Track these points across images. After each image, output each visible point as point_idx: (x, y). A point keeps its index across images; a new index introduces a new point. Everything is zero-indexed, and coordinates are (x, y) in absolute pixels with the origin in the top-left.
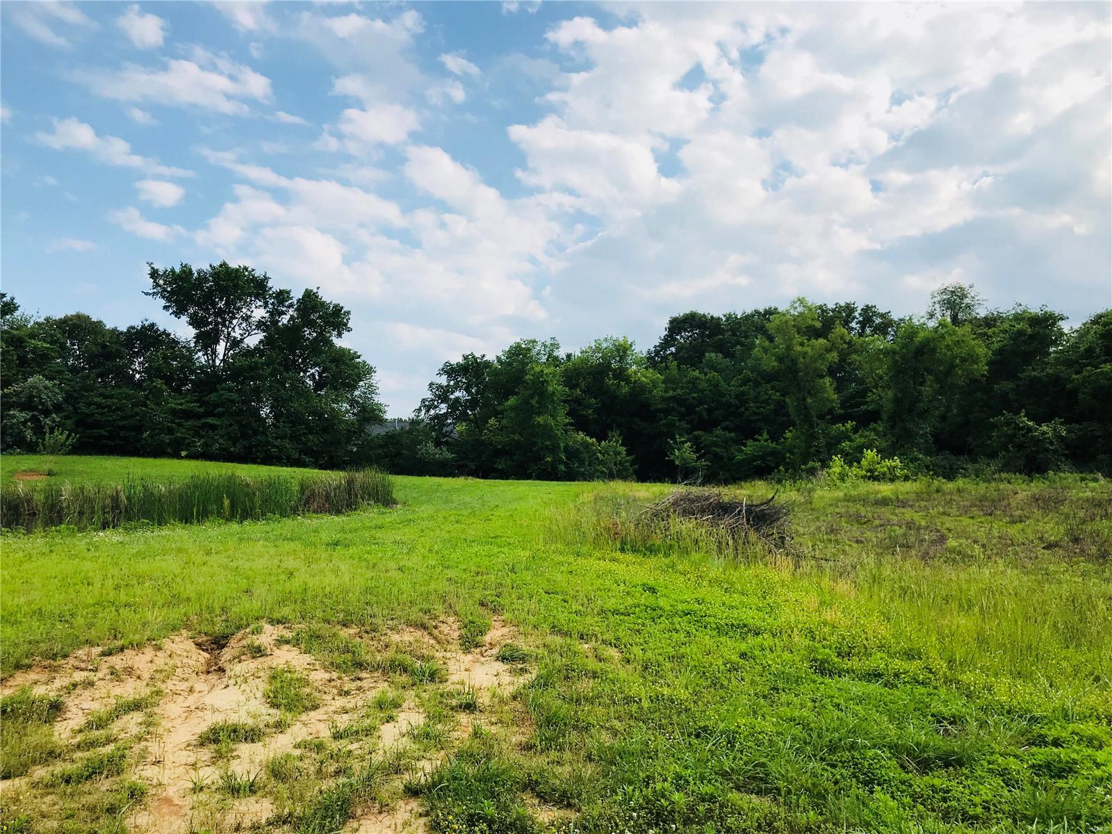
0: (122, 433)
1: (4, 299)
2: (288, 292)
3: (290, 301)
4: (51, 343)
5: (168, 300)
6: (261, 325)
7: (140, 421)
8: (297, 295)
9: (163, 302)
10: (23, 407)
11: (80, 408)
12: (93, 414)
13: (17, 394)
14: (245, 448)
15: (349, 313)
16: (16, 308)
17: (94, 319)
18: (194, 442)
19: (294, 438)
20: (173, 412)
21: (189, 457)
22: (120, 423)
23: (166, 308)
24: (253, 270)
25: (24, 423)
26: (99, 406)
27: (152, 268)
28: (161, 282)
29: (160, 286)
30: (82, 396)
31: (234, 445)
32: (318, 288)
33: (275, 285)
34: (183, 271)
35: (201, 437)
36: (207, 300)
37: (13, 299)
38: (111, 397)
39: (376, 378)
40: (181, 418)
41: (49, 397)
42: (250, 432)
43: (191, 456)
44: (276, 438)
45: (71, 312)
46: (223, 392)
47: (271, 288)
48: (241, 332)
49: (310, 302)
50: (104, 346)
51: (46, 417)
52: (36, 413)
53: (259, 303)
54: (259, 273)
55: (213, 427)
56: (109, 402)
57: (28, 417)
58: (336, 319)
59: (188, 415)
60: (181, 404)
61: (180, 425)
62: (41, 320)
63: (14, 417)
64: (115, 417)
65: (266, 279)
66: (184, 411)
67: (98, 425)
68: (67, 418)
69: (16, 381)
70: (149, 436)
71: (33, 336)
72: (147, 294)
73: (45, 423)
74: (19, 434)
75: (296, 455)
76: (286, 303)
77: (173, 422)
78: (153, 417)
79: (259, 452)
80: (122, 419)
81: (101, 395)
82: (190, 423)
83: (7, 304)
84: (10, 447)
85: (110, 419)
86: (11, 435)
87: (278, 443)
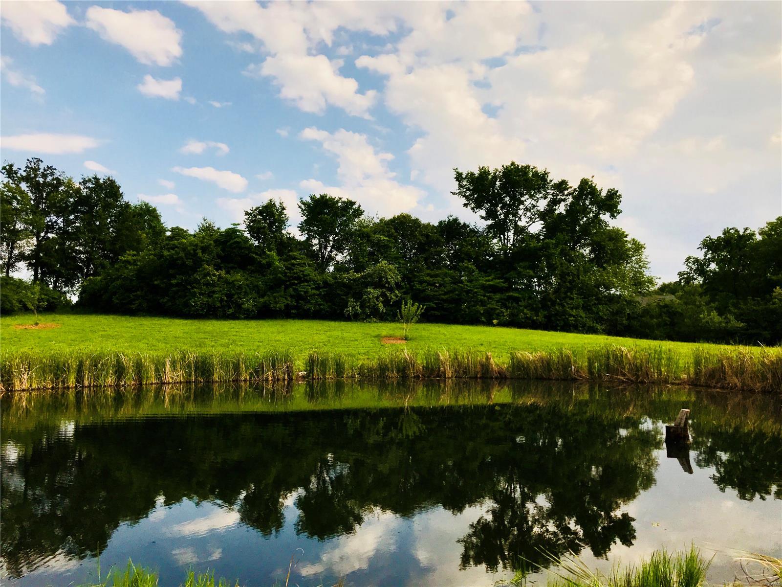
0: (445, 305)
1: (354, 207)
2: (567, 183)
3: (568, 190)
4: (388, 236)
5: (467, 198)
6: (542, 216)
7: (458, 295)
8: (574, 184)
9: (464, 201)
10: (376, 286)
11: (414, 285)
12: (424, 291)
13: (370, 275)
14: (545, 317)
15: (620, 196)
16: (361, 213)
17: (413, 217)
18: (502, 312)
19: (586, 308)
20: (483, 287)
21: (499, 325)
22: (445, 297)
23: (465, 205)
24: (534, 167)
25: (377, 298)
26: (428, 283)
27: (457, 173)
28: (464, 183)
29: (463, 187)
30: (415, 276)
31: (537, 314)
32: (593, 177)
33: (554, 178)
34: (481, 174)
35: (507, 308)
37: (359, 206)
38: (436, 276)
39: (647, 254)
40: (490, 292)
41: (392, 277)
42: (549, 303)
43: (502, 324)
44: (572, 309)
45: (397, 214)
46: (522, 269)
47: (551, 181)
48: (528, 220)
49: (586, 188)
51: (391, 293)
52: (384, 290)
53: (541, 195)
54: (540, 170)
55: (517, 300)
56: (435, 280)
57: (380, 293)
58: (610, 203)
59: (494, 289)
60: (489, 281)
61: (489, 298)
62: (379, 220)
63: (370, 293)
64: (441, 292)
65: (545, 174)
66: (491, 286)
68: (406, 294)
69: (367, 266)
70: (467, 307)
71: (374, 232)
72: (454, 194)
73: (392, 298)
74: (374, 306)
75: (590, 323)
76: (566, 192)
77: (484, 296)
78: (468, 292)
79: (559, 320)
80: (446, 294)
81: (428, 275)
82: (498, 296)
83: (355, 210)
84: (368, 316)
85: (437, 293)
86: (368, 307)
87: (574, 312)
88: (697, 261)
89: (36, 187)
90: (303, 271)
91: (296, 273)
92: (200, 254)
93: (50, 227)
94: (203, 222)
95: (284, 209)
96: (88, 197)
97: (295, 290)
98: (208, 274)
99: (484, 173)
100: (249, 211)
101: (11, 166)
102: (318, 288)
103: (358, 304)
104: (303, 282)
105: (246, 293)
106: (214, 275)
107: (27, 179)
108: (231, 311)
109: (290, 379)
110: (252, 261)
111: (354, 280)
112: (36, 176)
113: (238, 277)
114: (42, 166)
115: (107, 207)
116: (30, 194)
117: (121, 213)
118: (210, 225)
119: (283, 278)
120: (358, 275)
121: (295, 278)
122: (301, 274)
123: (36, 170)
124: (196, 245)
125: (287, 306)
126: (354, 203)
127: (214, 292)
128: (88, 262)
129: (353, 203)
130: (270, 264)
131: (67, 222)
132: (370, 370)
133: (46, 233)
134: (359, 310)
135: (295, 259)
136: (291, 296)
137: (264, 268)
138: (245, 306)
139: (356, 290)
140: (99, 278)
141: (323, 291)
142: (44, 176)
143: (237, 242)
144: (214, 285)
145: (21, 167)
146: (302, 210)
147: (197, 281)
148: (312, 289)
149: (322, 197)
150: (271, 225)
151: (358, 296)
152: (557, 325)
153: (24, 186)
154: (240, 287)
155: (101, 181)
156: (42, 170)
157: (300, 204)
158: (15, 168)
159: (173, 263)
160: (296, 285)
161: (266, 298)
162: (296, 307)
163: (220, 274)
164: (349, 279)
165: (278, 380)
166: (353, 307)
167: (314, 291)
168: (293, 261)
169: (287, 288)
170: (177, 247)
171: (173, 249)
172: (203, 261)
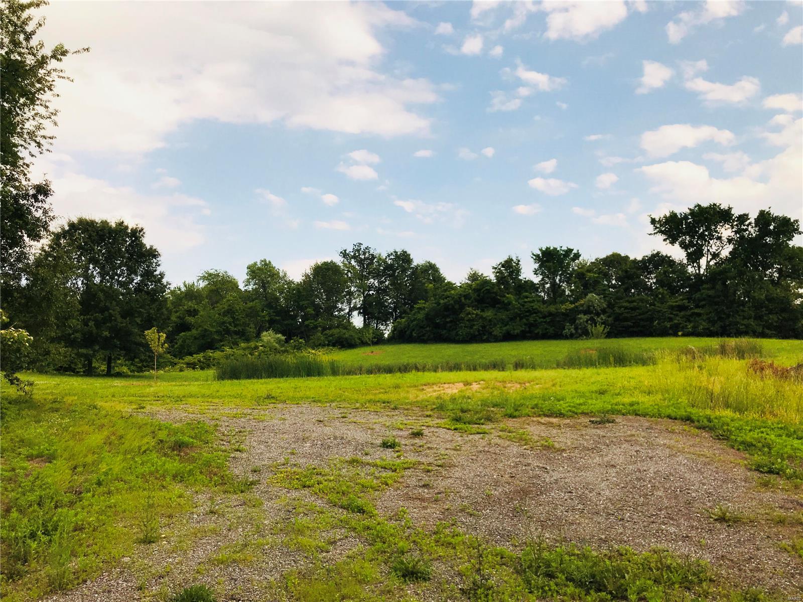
0: (642, 323)
1: (573, 252)
2: (747, 215)
3: (748, 221)
4: (599, 273)
5: (665, 235)
7: (651, 315)
8: (753, 216)
9: (662, 237)
10: (585, 313)
11: (616, 310)
12: (623, 313)
13: (582, 305)
14: (721, 327)
15: (797, 221)
16: (580, 256)
17: (623, 255)
18: (687, 325)
19: (758, 318)
20: (672, 308)
21: (683, 335)
22: (639, 317)
23: (665, 240)
24: (720, 205)
25: (587, 321)
26: (626, 308)
27: (651, 218)
28: (658, 226)
29: (658, 228)
31: (713, 325)
32: (770, 208)
33: (736, 212)
34: (671, 216)
35: (690, 322)
36: (691, 231)
37: (577, 251)
40: (677, 311)
41: (598, 305)
43: (686, 335)
44: (743, 319)
45: (610, 253)
46: (704, 291)
47: (734, 215)
48: (717, 248)
49: (764, 218)
50: (626, 272)
51: (598, 317)
52: (592, 315)
53: (727, 226)
54: (724, 206)
55: (699, 315)
56: (632, 305)
57: (589, 318)
58: (787, 227)
60: (676, 302)
61: (677, 315)
62: (593, 261)
63: (580, 318)
64: (636, 314)
65: (730, 209)
66: (679, 306)
67: (626, 319)
68: (609, 317)
69: (582, 298)
70: (658, 323)
71: (589, 271)
72: (650, 234)
74: (584, 328)
75: (760, 330)
76: (746, 223)
77: (671, 314)
78: (659, 312)
79: (731, 329)
80: (640, 314)
82: (682, 313)
83: (575, 254)
84: (581, 335)
85: (633, 315)
86: (581, 329)
87: (745, 322)
89: (360, 262)
90: (532, 306)
92: (463, 300)
93: (370, 287)
94: (470, 271)
95: (519, 261)
96: (391, 266)
97: (527, 320)
98: (469, 314)
99: (673, 216)
100: (495, 266)
101: (345, 251)
102: (544, 317)
103: (573, 326)
104: (533, 314)
105: (495, 325)
106: (473, 314)
107: (354, 257)
108: (485, 337)
110: (499, 302)
111: (570, 310)
112: (359, 255)
113: (489, 314)
114: (363, 247)
115: (404, 270)
116: (357, 267)
117: (413, 273)
118: (475, 272)
119: (519, 312)
120: (573, 306)
121: (527, 312)
122: (530, 309)
123: (358, 251)
124: (460, 295)
125: (522, 331)
126: (573, 250)
127: (474, 325)
128: (395, 309)
130: (510, 303)
131: (381, 283)
133: (369, 291)
134: (574, 331)
136: (525, 324)
137: (506, 306)
138: (495, 333)
139: (570, 316)
140: (403, 320)
141: (548, 320)
142: (364, 254)
143: (487, 289)
144: (473, 320)
145: (350, 250)
146: (535, 260)
147: (463, 319)
148: (540, 318)
149: (547, 249)
150: (511, 274)
151: (573, 321)
152: (731, 333)
153: (353, 262)
154: (490, 321)
155: (399, 253)
156: (362, 250)
157: (532, 256)
158: (347, 252)
159: (446, 308)
160: (528, 316)
161: (508, 327)
162: (530, 332)
163: (477, 313)
164: (566, 309)
166: (569, 329)
167: (542, 320)
168: (526, 300)
169: (521, 319)
171: (446, 299)
172: (466, 305)
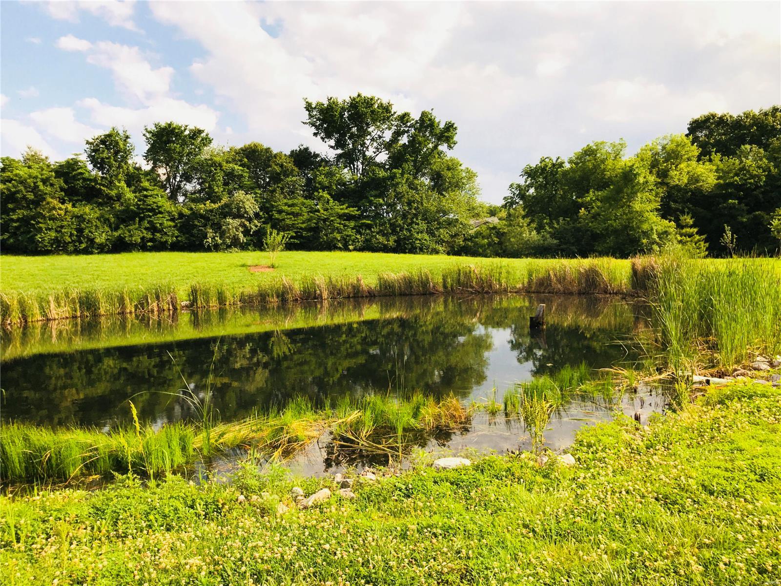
0: (304, 234)
1: (202, 135)
2: (408, 115)
3: (411, 122)
4: (241, 166)
5: (317, 128)
6: (388, 146)
7: (316, 223)
8: (416, 116)
9: (314, 130)
10: (235, 216)
11: (273, 215)
12: (284, 220)
13: (227, 206)
14: (395, 241)
16: (210, 141)
17: (265, 147)
18: (357, 238)
19: (429, 232)
20: (340, 216)
21: (355, 250)
22: (303, 226)
23: (315, 134)
24: (379, 99)
25: (237, 228)
27: (307, 102)
28: (314, 113)
29: (312, 117)
30: (273, 206)
31: (387, 239)
33: (398, 110)
34: (329, 105)
35: (361, 234)
37: (208, 135)
38: (293, 205)
39: (478, 181)
40: (345, 220)
41: (250, 207)
42: (398, 229)
43: (358, 249)
44: (418, 233)
47: (395, 113)
48: (375, 150)
49: (427, 121)
52: (243, 220)
53: (386, 126)
54: (385, 102)
57: (239, 223)
58: (447, 134)
59: (349, 217)
60: (343, 209)
63: (229, 224)
64: (298, 221)
65: (389, 106)
66: (344, 215)
68: (264, 223)
69: (223, 197)
70: (324, 235)
72: (304, 124)
73: (252, 228)
74: (234, 236)
75: (433, 245)
76: (409, 124)
77: (340, 224)
78: (325, 220)
79: (407, 244)
80: (304, 222)
81: (286, 204)
82: (352, 224)
83: (204, 139)
84: (229, 247)
85: (295, 222)
86: (229, 238)
87: (419, 236)
88: (519, 186)
90: (156, 203)
91: (150, 205)
92: (41, 187)
94: (28, 150)
95: (127, 137)
97: (150, 222)
98: (54, 208)
99: (333, 104)
100: (91, 141)
102: (173, 220)
103: (218, 234)
104: (157, 214)
105: (97, 227)
106: (60, 209)
108: (83, 246)
109: (175, 309)
110: (100, 193)
111: (211, 211)
113: (87, 210)
119: (136, 210)
120: (215, 206)
121: (149, 210)
122: (154, 206)
125: (143, 239)
126: (202, 131)
127: (62, 227)
129: (200, 132)
130: (119, 197)
132: (250, 297)
134: (220, 241)
135: (146, 190)
136: (146, 229)
137: (113, 200)
138: (98, 240)
139: (215, 221)
141: (179, 223)
143: (80, 173)
144: (61, 219)
146: (147, 139)
147: (41, 216)
148: (167, 220)
149: (167, 125)
150: (115, 154)
151: (217, 227)
152: (406, 248)
154: (90, 221)
157: (144, 132)
159: (11, 197)
160: (150, 217)
161: (120, 232)
162: (151, 240)
163: (67, 208)
164: (206, 210)
165: (164, 310)
166: (213, 238)
167: (170, 223)
168: (145, 193)
169: (142, 220)
170: (12, 179)
172: (46, 194)
